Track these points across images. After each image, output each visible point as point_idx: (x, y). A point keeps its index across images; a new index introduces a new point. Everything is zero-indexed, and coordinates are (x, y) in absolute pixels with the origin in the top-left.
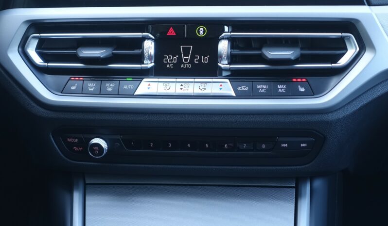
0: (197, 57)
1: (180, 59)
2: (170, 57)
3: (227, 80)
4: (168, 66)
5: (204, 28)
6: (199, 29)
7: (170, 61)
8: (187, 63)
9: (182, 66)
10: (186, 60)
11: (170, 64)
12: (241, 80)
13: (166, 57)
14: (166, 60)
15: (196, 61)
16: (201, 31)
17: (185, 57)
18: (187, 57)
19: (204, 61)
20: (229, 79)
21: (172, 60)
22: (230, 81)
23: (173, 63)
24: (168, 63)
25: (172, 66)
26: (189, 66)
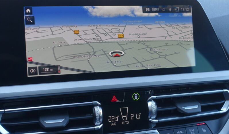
0: (132, 115)
1: (120, 118)
2: (113, 118)
3: (156, 131)
4: (112, 124)
5: (137, 94)
6: (134, 95)
7: (113, 120)
8: (125, 121)
9: (123, 123)
10: (125, 118)
11: (113, 122)
12: (169, 129)
13: (110, 118)
14: (110, 120)
15: (132, 118)
16: (136, 97)
17: (124, 116)
18: (125, 116)
19: (137, 117)
20: (157, 129)
21: (115, 120)
22: (158, 131)
23: (116, 122)
24: (112, 122)
25: (115, 124)
26: (128, 122)
